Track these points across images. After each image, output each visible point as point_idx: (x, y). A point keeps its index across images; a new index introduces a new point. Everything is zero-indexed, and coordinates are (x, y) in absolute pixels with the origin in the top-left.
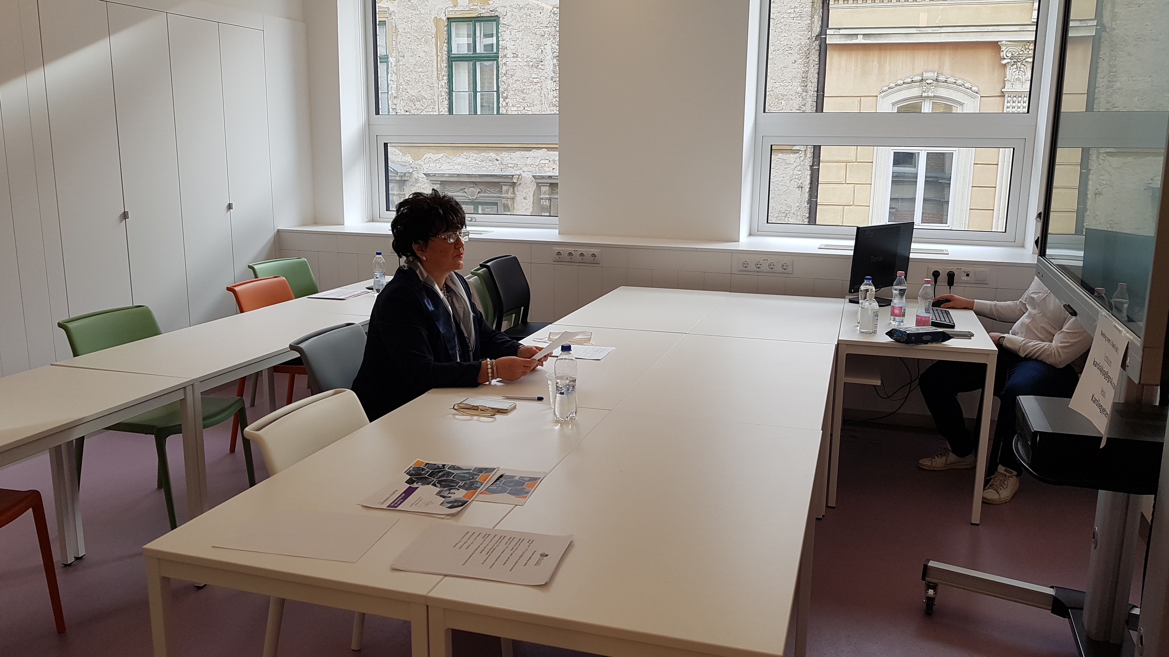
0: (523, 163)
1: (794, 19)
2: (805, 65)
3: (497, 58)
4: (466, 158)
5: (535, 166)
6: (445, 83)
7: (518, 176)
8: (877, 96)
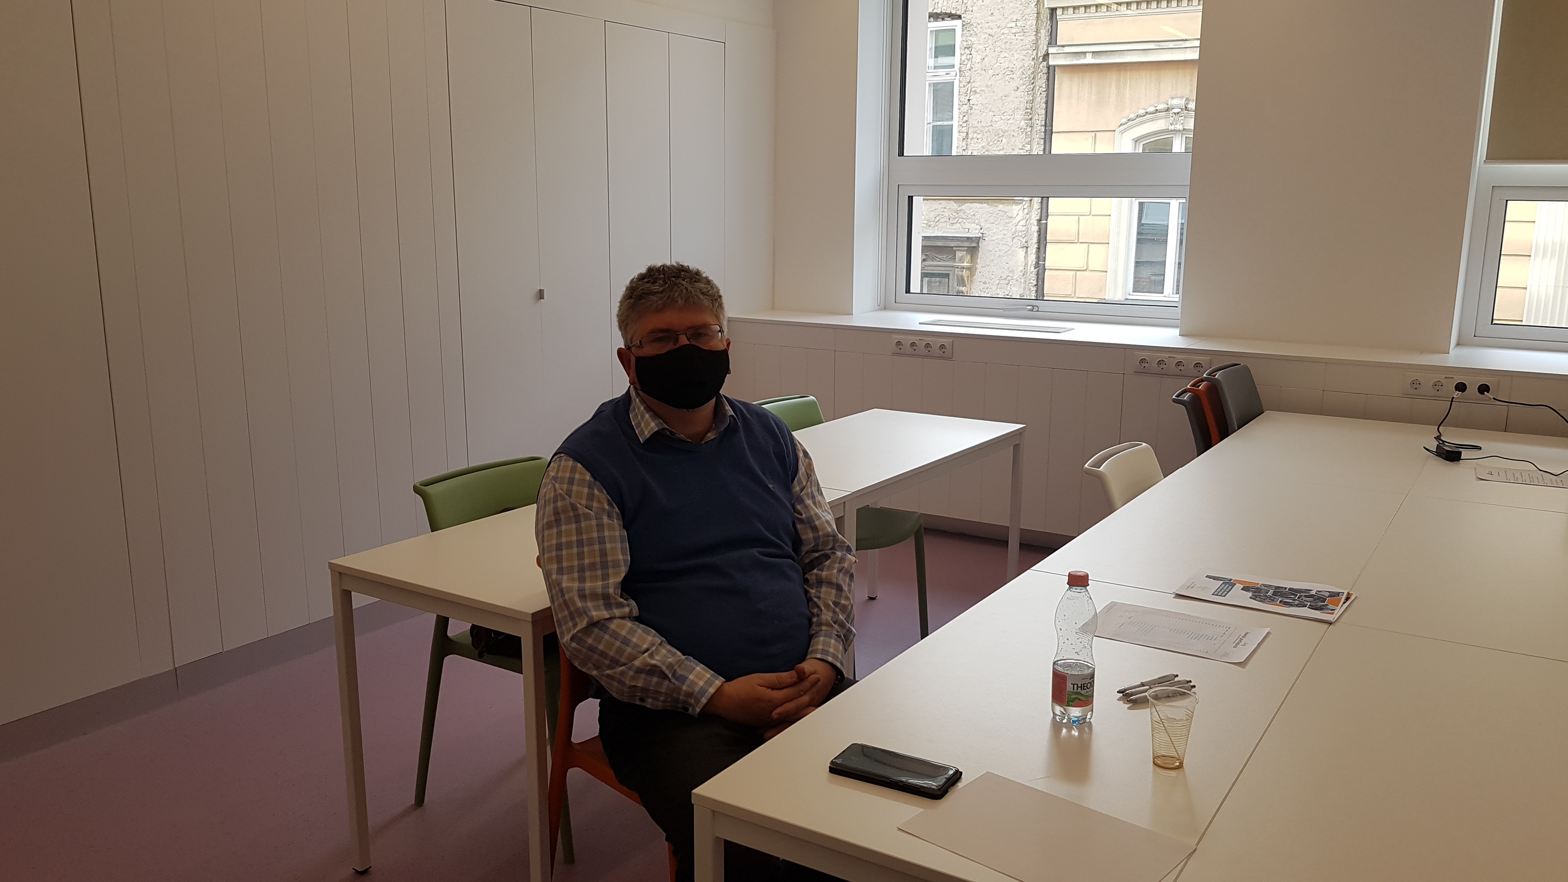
1: (1016, 34)
2: (1029, 92)
8: (1115, 131)
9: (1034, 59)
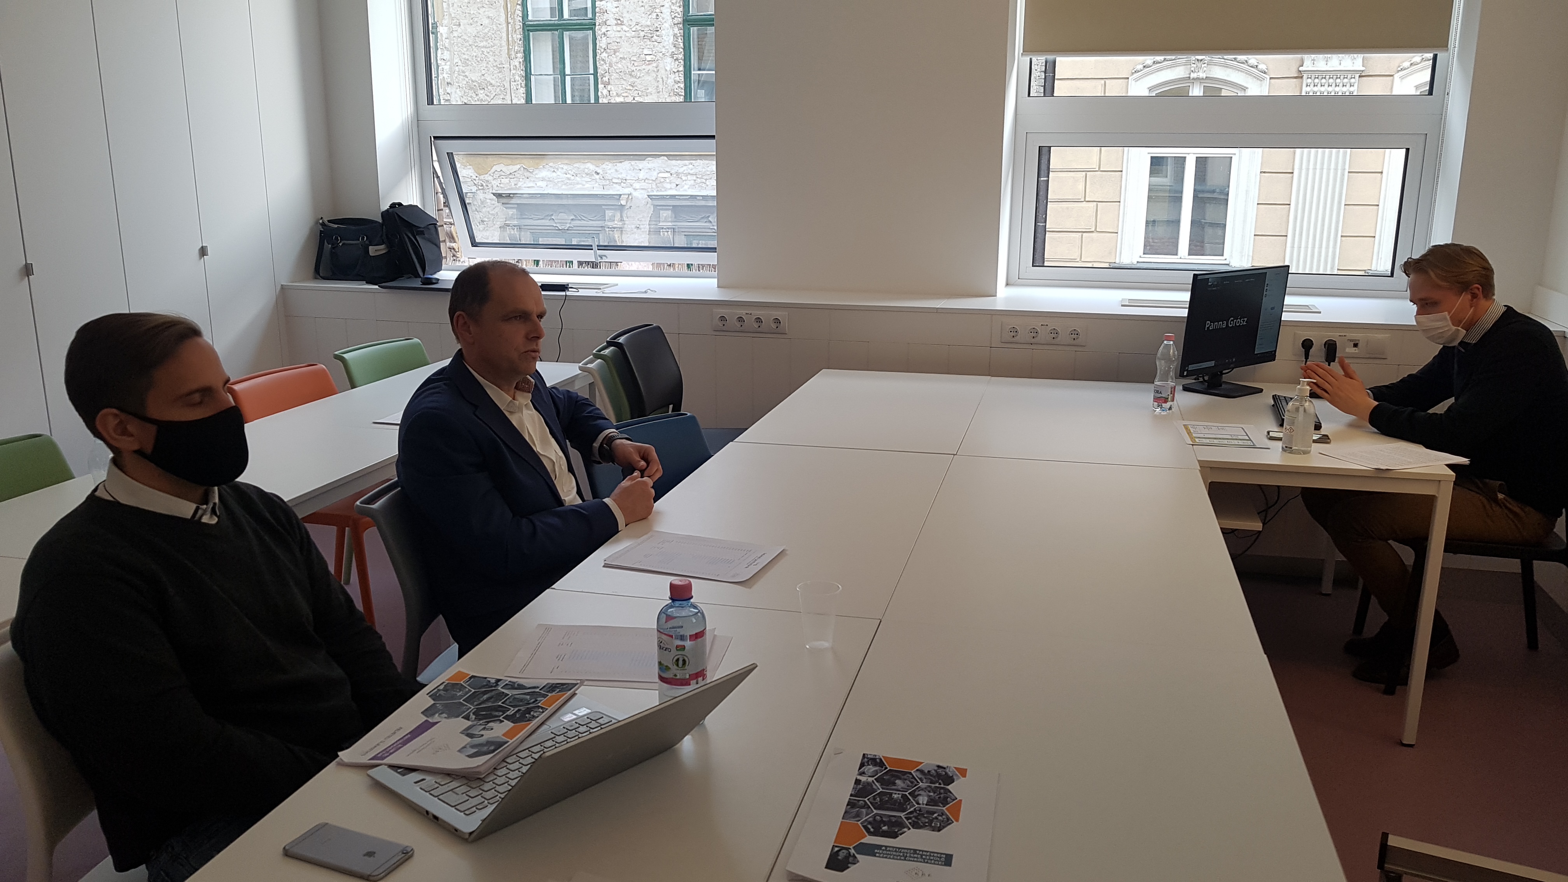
0: (634, 177)
3: (593, 27)
4: (553, 170)
5: (651, 182)
6: (520, 63)
7: (627, 196)
8: (1128, 78)
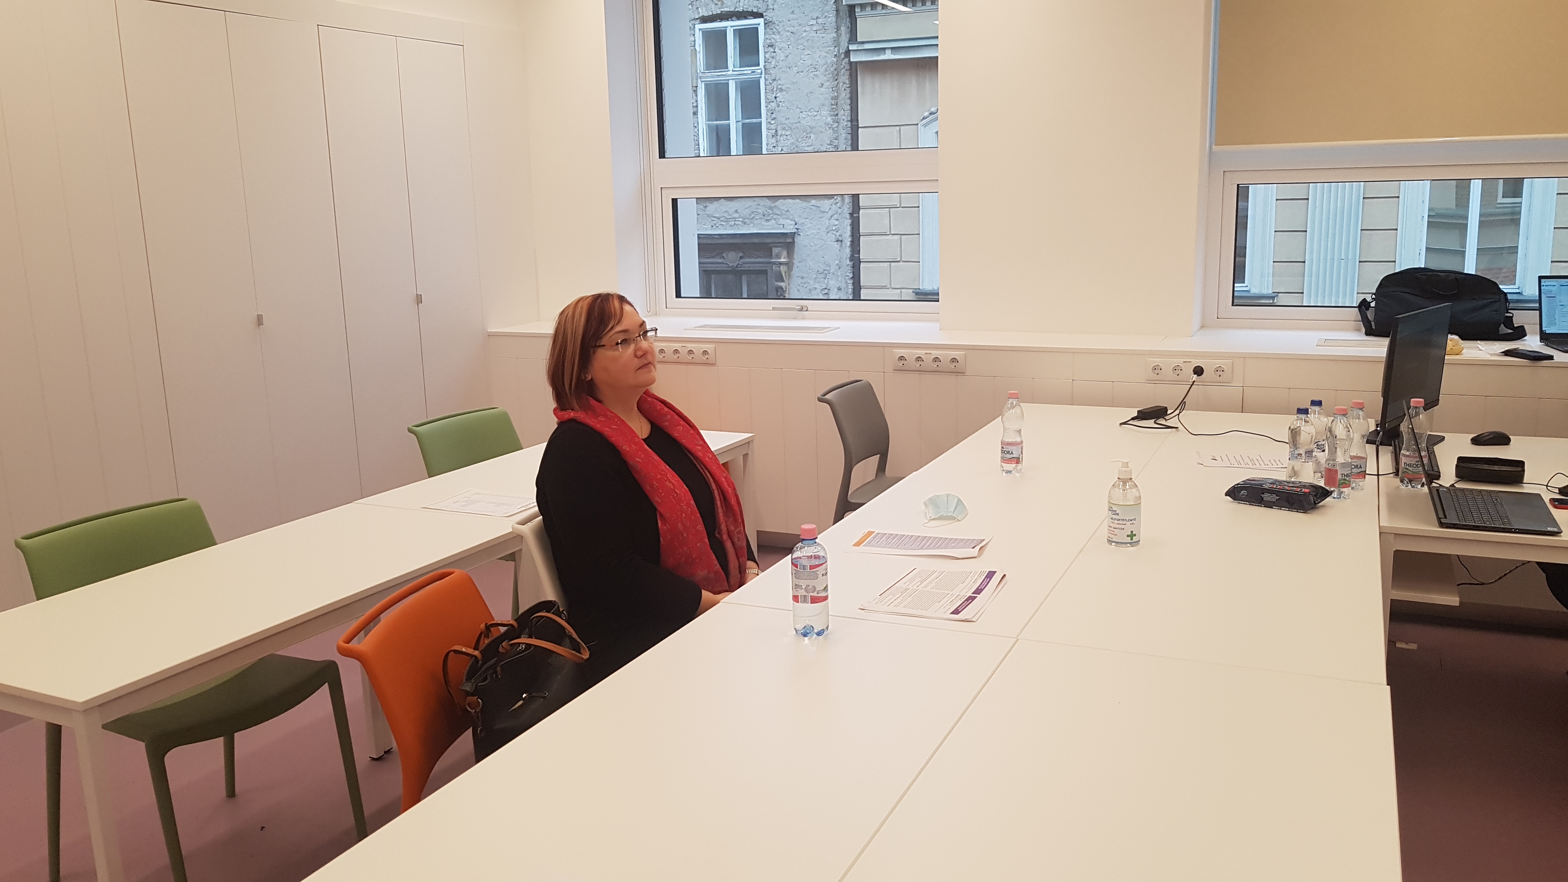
1: (818, 32)
2: (833, 89)
8: (918, 124)
9: (836, 55)
